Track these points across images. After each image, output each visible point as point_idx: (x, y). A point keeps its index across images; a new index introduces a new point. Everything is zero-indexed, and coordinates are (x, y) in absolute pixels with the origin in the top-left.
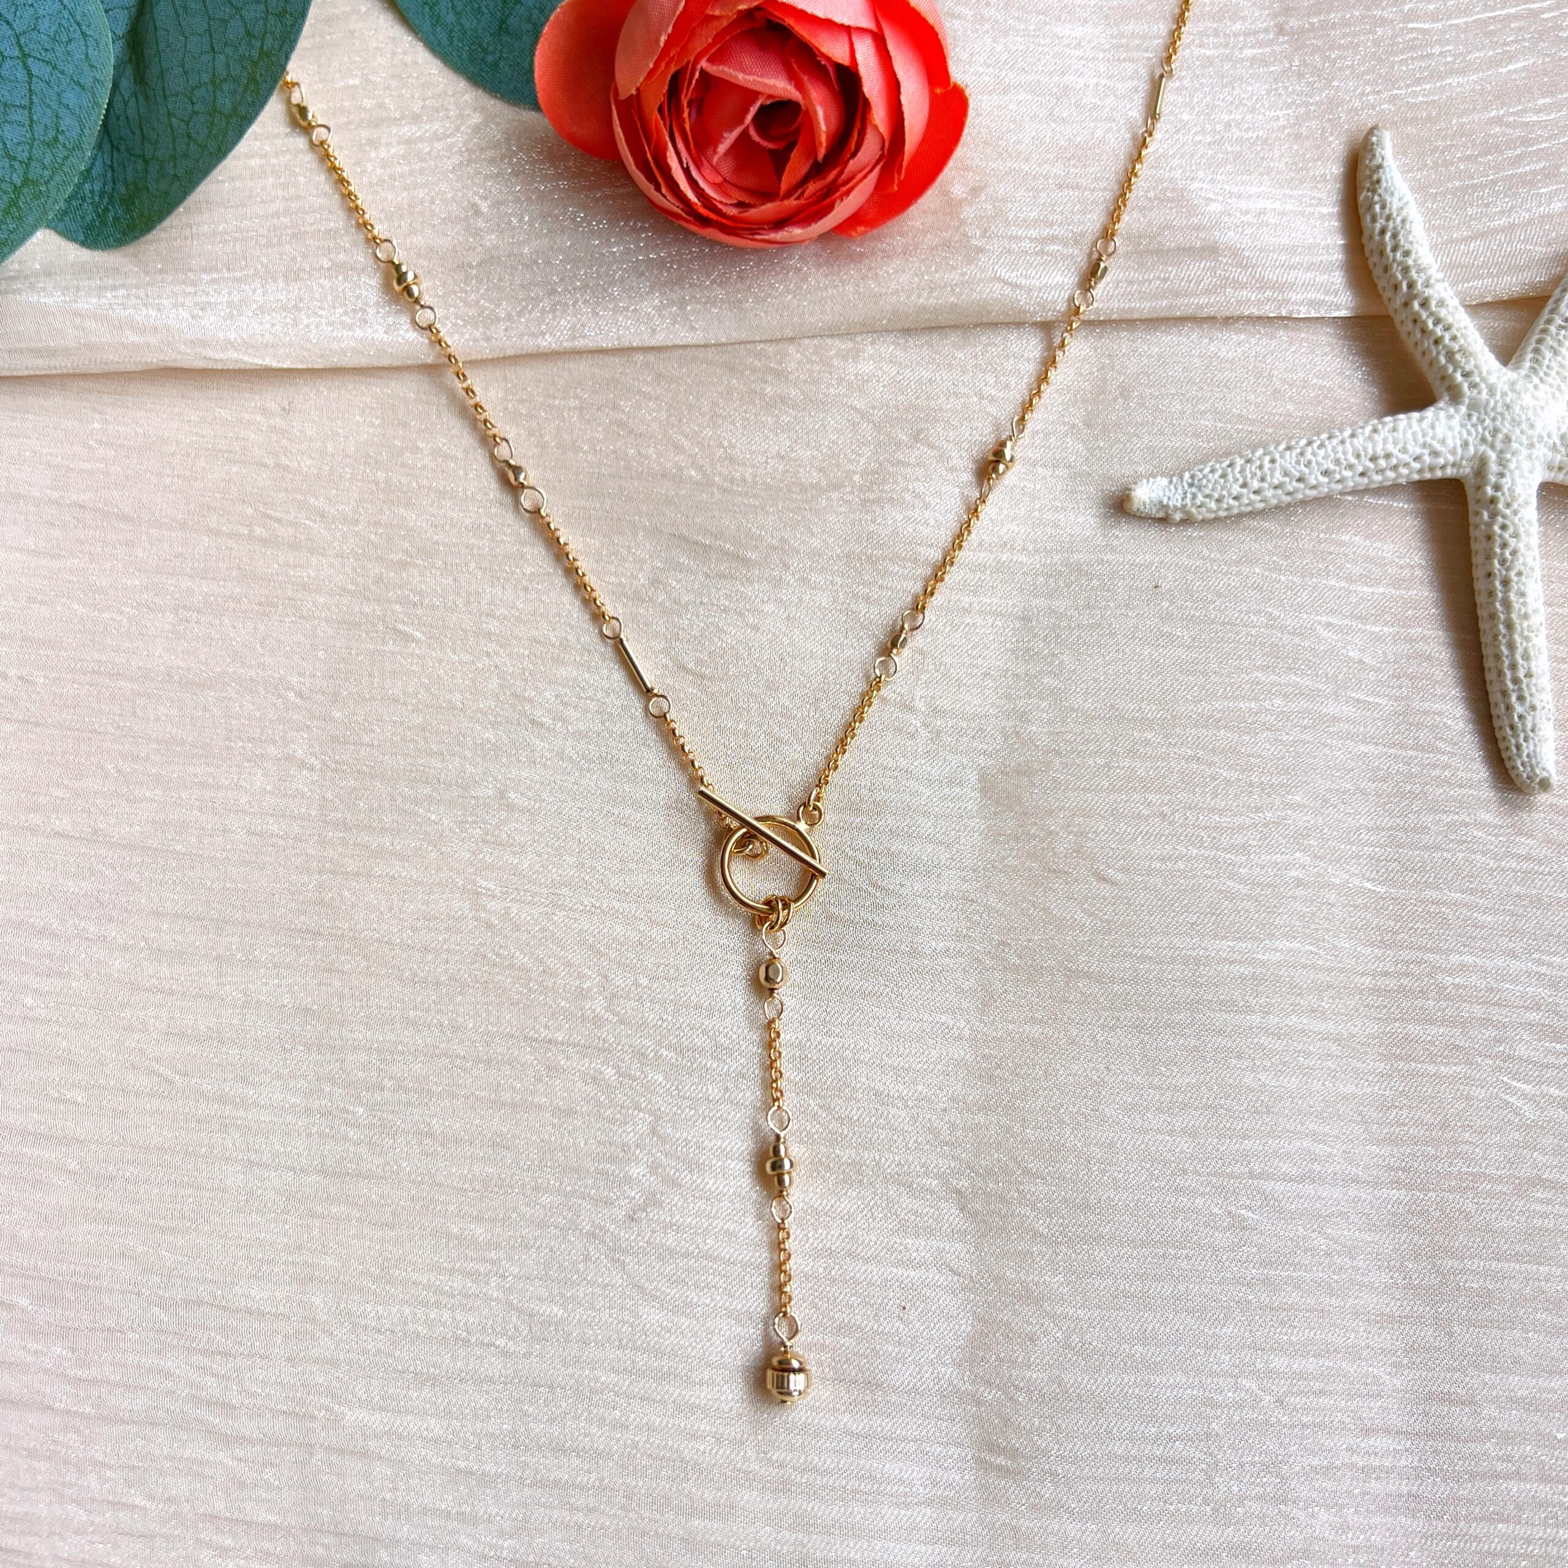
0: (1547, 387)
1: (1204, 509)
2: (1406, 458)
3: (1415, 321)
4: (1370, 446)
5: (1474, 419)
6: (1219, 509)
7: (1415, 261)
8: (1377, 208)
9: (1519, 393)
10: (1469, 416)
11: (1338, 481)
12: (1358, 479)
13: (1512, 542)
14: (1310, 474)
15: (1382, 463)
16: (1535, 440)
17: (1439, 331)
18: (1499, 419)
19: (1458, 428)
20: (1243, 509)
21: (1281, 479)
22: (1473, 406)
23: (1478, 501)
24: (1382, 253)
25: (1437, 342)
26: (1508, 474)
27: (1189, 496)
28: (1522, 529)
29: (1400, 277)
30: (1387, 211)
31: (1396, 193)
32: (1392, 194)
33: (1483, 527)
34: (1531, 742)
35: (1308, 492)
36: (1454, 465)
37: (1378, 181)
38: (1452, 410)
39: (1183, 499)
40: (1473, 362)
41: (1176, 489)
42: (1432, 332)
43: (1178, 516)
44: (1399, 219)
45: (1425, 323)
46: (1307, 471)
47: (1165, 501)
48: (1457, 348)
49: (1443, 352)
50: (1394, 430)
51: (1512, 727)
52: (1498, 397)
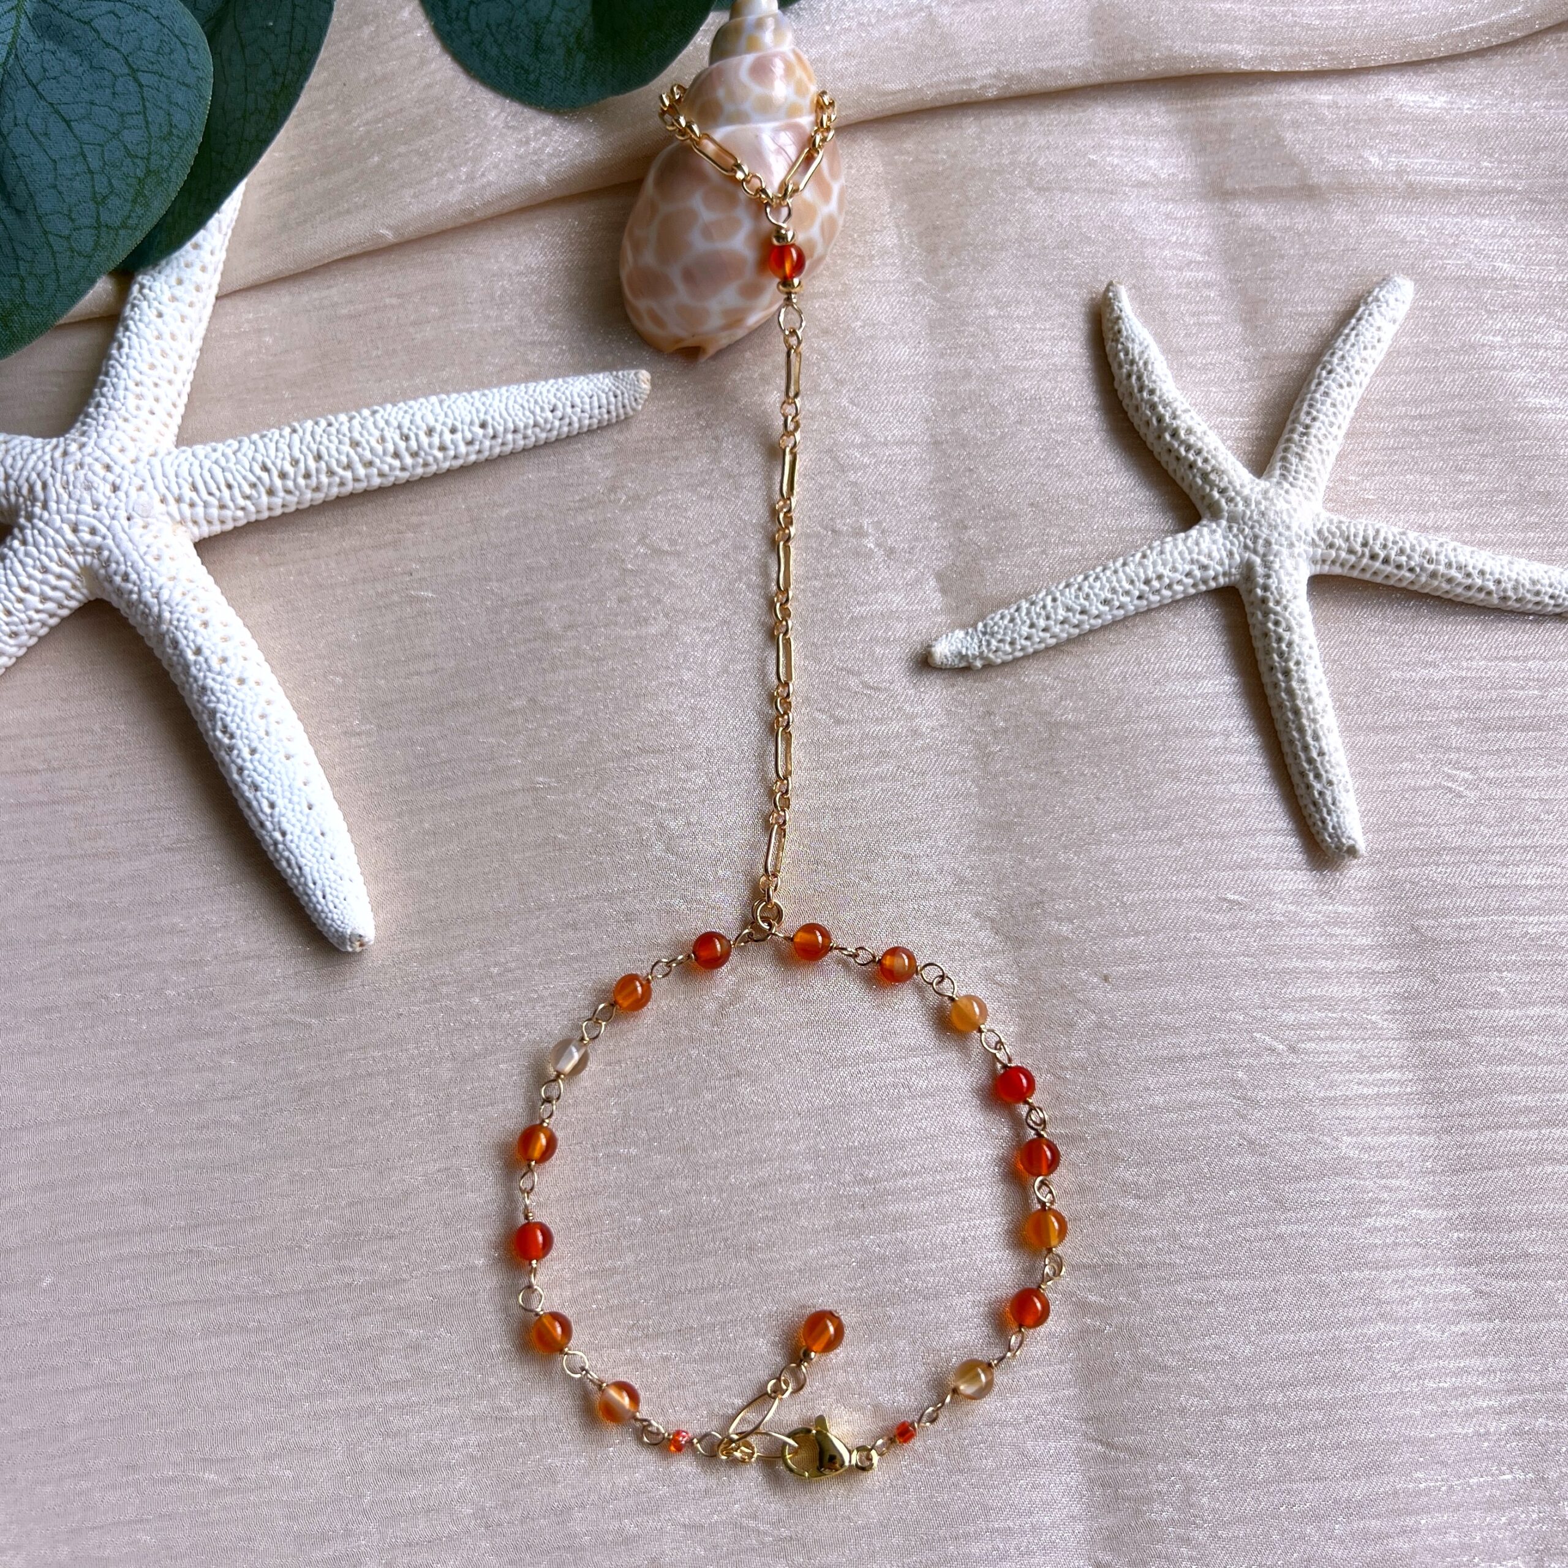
0: (1298, 490)
1: (1000, 653)
2: (1178, 576)
3: (1170, 451)
4: (1141, 571)
5: (1235, 530)
6: (1014, 650)
7: (1160, 397)
8: (1122, 355)
9: (1272, 500)
10: (1230, 528)
11: (1119, 608)
12: (1136, 602)
13: (1286, 636)
14: (1091, 605)
15: (1156, 584)
16: (1294, 539)
17: (1191, 456)
18: (1257, 525)
19: (1221, 541)
20: (1036, 646)
21: (1064, 613)
22: (1232, 519)
23: (1252, 603)
24: (1131, 394)
25: (1191, 466)
26: (1274, 574)
27: (984, 643)
28: (1293, 623)
29: (1149, 413)
30: (1130, 357)
31: (1137, 341)
32: (1133, 340)
33: (1259, 626)
34: (1334, 815)
35: (1092, 621)
36: (1224, 574)
37: (1119, 331)
38: (1214, 526)
39: (979, 647)
40: (1226, 479)
41: (972, 639)
42: (1186, 458)
43: (979, 664)
44: (1141, 363)
45: (1178, 451)
46: (1087, 603)
47: (964, 652)
48: (1209, 469)
49: (1199, 475)
50: (1162, 552)
51: (1315, 804)
52: (1253, 507)
